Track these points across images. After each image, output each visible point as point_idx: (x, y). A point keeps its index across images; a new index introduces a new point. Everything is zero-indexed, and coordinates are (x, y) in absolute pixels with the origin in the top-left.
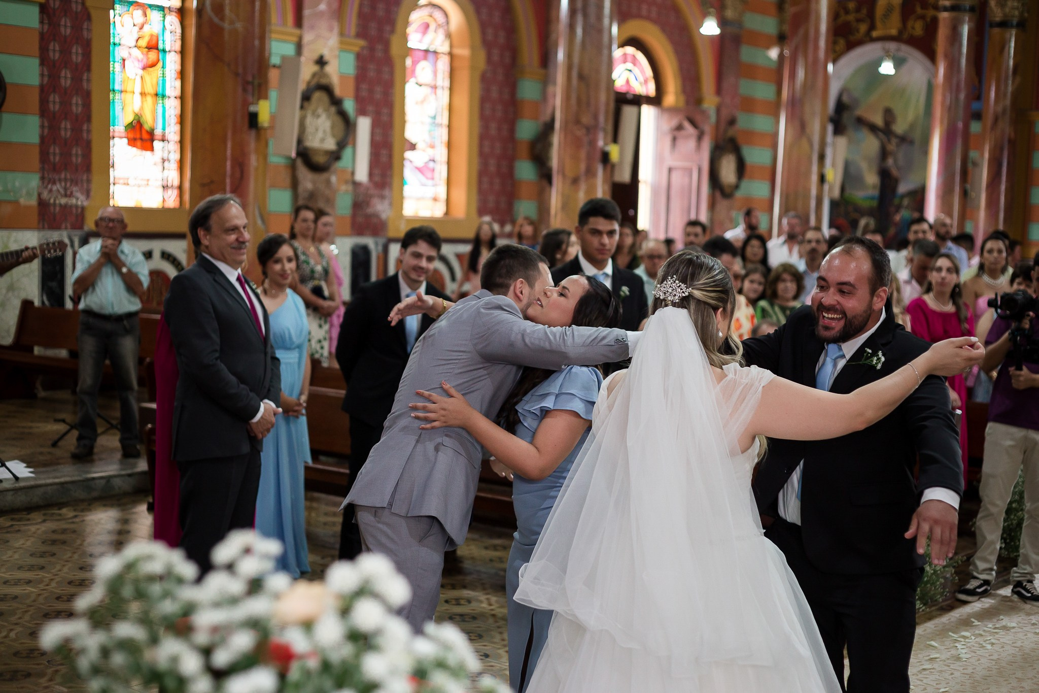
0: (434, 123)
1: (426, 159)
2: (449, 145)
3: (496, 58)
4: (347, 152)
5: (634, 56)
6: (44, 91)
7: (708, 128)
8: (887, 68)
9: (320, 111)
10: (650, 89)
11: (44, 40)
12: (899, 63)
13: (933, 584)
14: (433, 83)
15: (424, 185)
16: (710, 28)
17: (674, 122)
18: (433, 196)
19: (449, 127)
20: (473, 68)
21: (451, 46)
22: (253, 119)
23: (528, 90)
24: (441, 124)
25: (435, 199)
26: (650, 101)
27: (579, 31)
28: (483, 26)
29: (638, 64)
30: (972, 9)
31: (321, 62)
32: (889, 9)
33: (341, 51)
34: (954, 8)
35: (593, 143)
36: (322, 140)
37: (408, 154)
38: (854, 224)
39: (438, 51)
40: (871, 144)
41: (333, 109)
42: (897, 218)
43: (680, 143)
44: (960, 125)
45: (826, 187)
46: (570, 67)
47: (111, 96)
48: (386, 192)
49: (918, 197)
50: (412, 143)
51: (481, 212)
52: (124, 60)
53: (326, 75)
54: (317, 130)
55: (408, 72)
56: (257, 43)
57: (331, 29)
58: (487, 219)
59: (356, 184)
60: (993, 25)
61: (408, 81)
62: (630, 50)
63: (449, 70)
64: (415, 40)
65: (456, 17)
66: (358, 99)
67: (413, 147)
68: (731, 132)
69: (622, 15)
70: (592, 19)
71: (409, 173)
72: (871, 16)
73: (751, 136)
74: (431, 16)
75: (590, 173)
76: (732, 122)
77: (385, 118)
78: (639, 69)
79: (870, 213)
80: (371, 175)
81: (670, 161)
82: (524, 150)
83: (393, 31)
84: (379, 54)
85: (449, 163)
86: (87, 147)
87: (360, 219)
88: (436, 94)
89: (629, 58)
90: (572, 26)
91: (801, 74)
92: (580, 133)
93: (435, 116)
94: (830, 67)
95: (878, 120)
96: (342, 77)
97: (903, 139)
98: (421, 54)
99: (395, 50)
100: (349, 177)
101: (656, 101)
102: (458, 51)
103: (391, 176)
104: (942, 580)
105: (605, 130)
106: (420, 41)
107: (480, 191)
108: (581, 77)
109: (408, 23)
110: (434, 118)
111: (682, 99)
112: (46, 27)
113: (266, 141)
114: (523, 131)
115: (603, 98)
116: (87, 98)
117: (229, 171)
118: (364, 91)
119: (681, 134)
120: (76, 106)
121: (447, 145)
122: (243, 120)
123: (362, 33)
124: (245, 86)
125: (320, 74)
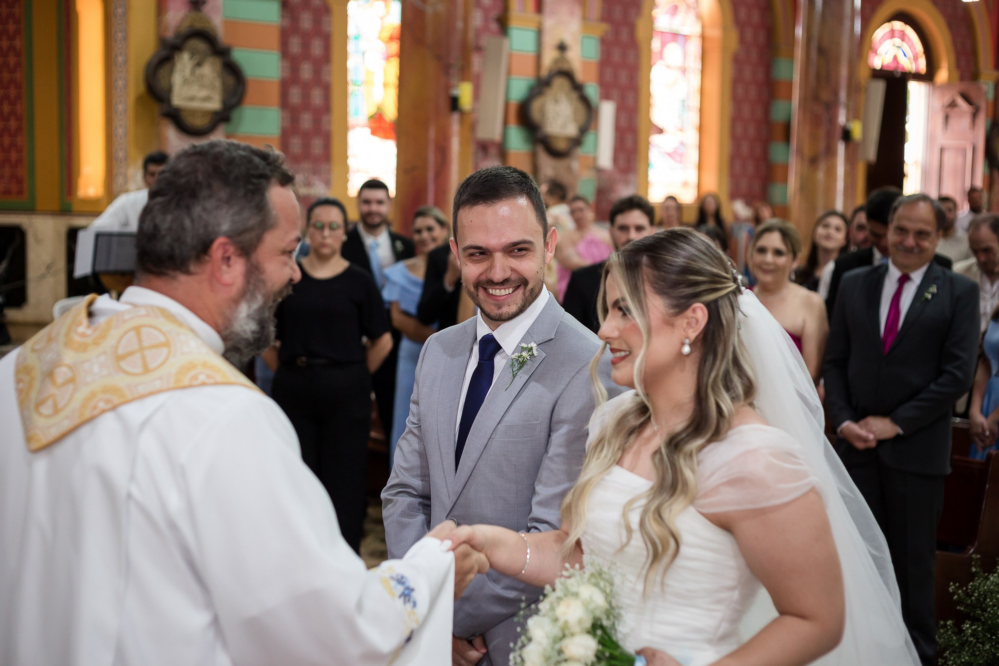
0: (683, 105)
1: (675, 145)
2: (701, 129)
3: (749, 37)
4: (589, 139)
5: (902, 31)
6: (285, 85)
7: (984, 105)
9: (561, 97)
10: (922, 65)
11: (285, 36)
14: (682, 66)
15: (672, 169)
17: (947, 99)
18: (683, 181)
19: (701, 109)
20: (724, 49)
21: (703, 28)
22: (454, 103)
23: (781, 70)
24: (692, 108)
25: (685, 184)
26: (917, 77)
28: (736, 7)
29: (906, 39)
31: (562, 48)
33: (585, 37)
35: (833, 119)
36: (563, 126)
37: (655, 139)
39: (688, 34)
41: (574, 95)
43: (953, 121)
46: (809, 42)
47: (351, 88)
48: (631, 177)
50: (660, 128)
51: (734, 195)
52: (363, 54)
53: (567, 61)
54: (558, 116)
55: (655, 55)
56: (460, 25)
57: (572, 14)
59: (599, 171)
61: (655, 63)
62: (898, 25)
63: (700, 52)
64: (662, 22)
66: (601, 83)
67: (660, 131)
71: (654, 157)
75: (830, 152)
77: (630, 102)
78: (907, 44)
80: (615, 160)
81: (942, 139)
82: (779, 132)
83: (639, 14)
84: (625, 38)
85: (699, 147)
86: (327, 139)
87: (604, 205)
88: (685, 77)
89: (897, 34)
92: (819, 110)
93: (685, 100)
96: (585, 64)
98: (670, 36)
99: (641, 33)
100: (591, 163)
101: (928, 77)
102: (709, 33)
103: (636, 161)
105: (846, 106)
106: (670, 24)
107: (732, 174)
108: (821, 51)
109: (655, 5)
110: (683, 101)
111: (956, 75)
112: (287, 23)
113: (470, 125)
114: (778, 112)
115: (844, 72)
116: (327, 89)
117: (431, 157)
118: (608, 76)
119: (953, 113)
120: (317, 98)
121: (699, 129)
122: (444, 104)
123: (606, 17)
124: (446, 69)
125: (561, 59)
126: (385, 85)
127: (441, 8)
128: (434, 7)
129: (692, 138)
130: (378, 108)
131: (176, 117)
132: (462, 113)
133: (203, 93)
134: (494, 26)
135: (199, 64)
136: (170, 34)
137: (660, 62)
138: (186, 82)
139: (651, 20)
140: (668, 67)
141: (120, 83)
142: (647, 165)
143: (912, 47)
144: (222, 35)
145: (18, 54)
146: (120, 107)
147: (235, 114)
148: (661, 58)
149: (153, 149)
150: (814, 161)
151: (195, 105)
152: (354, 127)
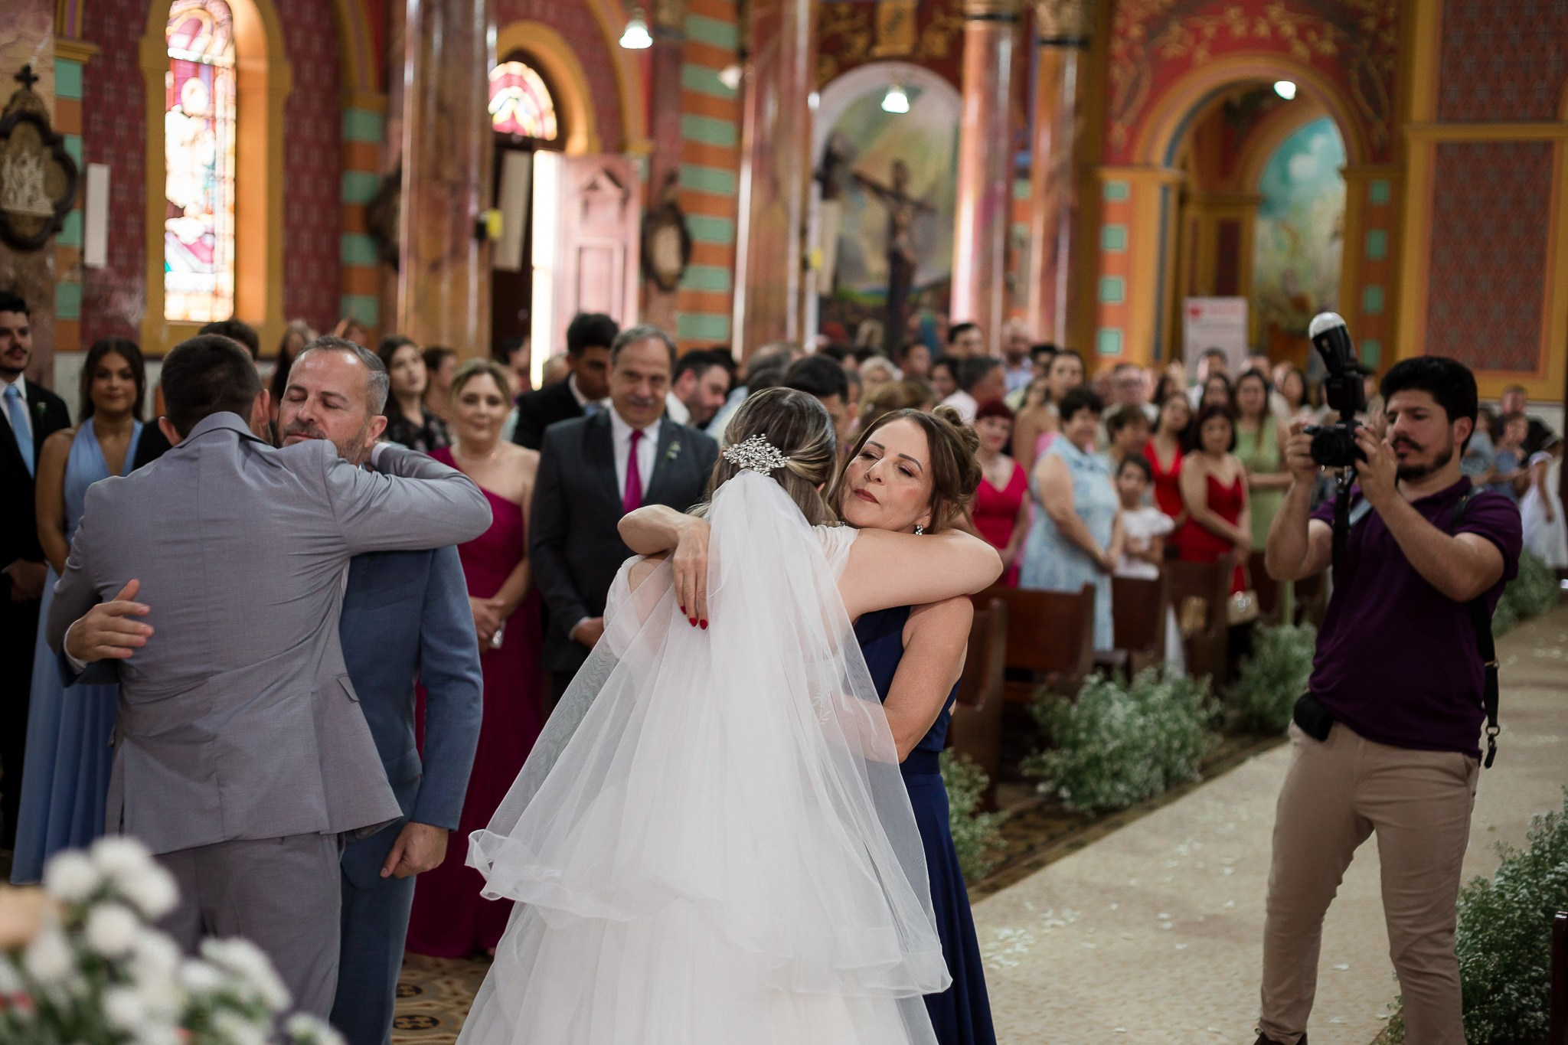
0: (212, 175)
1: (200, 233)
2: (237, 209)
3: (308, 75)
4: (73, 219)
5: (521, 78)
7: (636, 187)
8: (896, 102)
9: (26, 154)
10: (548, 128)
12: (913, 94)
13: (970, 854)
14: (209, 113)
15: (196, 272)
16: (636, 37)
17: (585, 178)
18: (214, 289)
19: (236, 180)
20: (272, 91)
21: (237, 57)
23: (361, 126)
24: (224, 177)
25: (216, 294)
26: (546, 144)
27: (437, 38)
28: (288, 27)
29: (529, 89)
30: (1015, 19)
31: (26, 77)
32: (897, 17)
33: (58, 60)
34: (989, 17)
35: (461, 208)
36: (30, 201)
37: (172, 224)
38: (853, 330)
39: (217, 64)
40: (875, 213)
41: (47, 152)
42: (915, 321)
43: (596, 211)
44: (1000, 187)
45: (811, 277)
46: (423, 92)
48: (137, 282)
49: (943, 290)
50: (176, 207)
51: (290, 313)
53: (36, 99)
54: (21, 185)
55: (169, 96)
57: (42, 27)
58: (299, 324)
59: (87, 270)
60: (1045, 42)
61: (170, 110)
62: (516, 68)
63: (234, 93)
64: (178, 47)
65: (245, 15)
66: (87, 135)
67: (179, 212)
68: (671, 194)
69: (504, 14)
70: (457, 20)
71: (172, 253)
72: (871, 25)
73: (700, 200)
74: (203, 9)
75: (458, 254)
76: (671, 179)
77: (132, 167)
78: (531, 96)
79: (875, 314)
80: (111, 255)
81: (580, 235)
82: (355, 219)
83: (143, 31)
84: (122, 66)
85: (236, 237)
87: (94, 326)
88: (214, 131)
89: (515, 80)
90: (425, 30)
91: (771, 108)
92: (443, 193)
93: (214, 164)
94: (814, 100)
95: (885, 178)
96: (60, 101)
97: (922, 207)
98: (190, 67)
99: (146, 61)
100: (76, 258)
101: (558, 145)
102: (247, 64)
103: (145, 257)
104: (982, 848)
105: (480, 189)
106: (187, 48)
107: (287, 281)
108: (442, 108)
109: (168, 18)
110: (212, 166)
111: (597, 144)
114: (355, 190)
115: (475, 139)
118: (96, 125)
119: (595, 197)
121: (233, 209)
123: (92, 34)
125: (25, 97)
129: (224, 222)
137: (177, 108)
139: (164, 43)
140: (188, 115)
142: (163, 266)
143: (536, 100)
148: (178, 100)
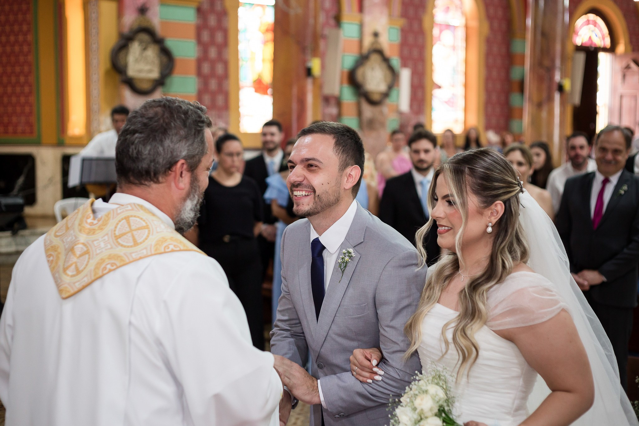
0: (454, 71)
2: (466, 86)
3: (496, 26)
4: (394, 92)
5: (594, 20)
6: (199, 62)
9: (375, 65)
10: (607, 42)
11: (199, 30)
14: (453, 45)
15: (447, 111)
17: (624, 64)
18: (454, 119)
19: (466, 73)
20: (480, 33)
21: (466, 21)
22: (309, 72)
23: (517, 47)
24: (460, 72)
25: (456, 121)
26: (605, 50)
28: (487, 7)
29: (597, 26)
31: (376, 35)
33: (391, 28)
35: (551, 78)
36: (377, 85)
37: (436, 92)
39: (457, 25)
41: (384, 66)
43: (628, 78)
46: (535, 29)
47: (241, 63)
48: (421, 117)
50: (439, 86)
51: (488, 127)
53: (379, 43)
54: (374, 78)
55: (435, 38)
56: (311, 21)
57: (382, 13)
59: (401, 114)
61: (435, 44)
62: (592, 16)
63: (465, 36)
64: (440, 18)
65: (469, 2)
66: (402, 56)
71: (436, 104)
75: (550, 98)
77: (420, 69)
78: (598, 28)
80: (411, 106)
81: (621, 90)
82: (516, 87)
83: (424, 12)
84: (416, 28)
85: (465, 97)
86: (226, 95)
88: (455, 53)
89: (591, 22)
92: (543, 72)
96: (391, 44)
98: (444, 27)
99: (426, 24)
100: (395, 108)
101: (612, 50)
102: (470, 24)
103: (424, 106)
105: (560, 69)
107: (486, 115)
108: (543, 34)
109: (434, 6)
110: (454, 68)
111: (630, 48)
112: (200, 22)
113: (319, 85)
114: (516, 74)
115: (558, 47)
116: (226, 64)
117: (295, 106)
118: (406, 52)
119: (628, 72)
120: (220, 69)
121: (464, 85)
122: (302, 72)
123: (404, 15)
124: (303, 50)
125: (376, 42)
126: (263, 60)
127: (300, 11)
128: (295, 10)
129: (460, 91)
130: (259, 76)
131: (130, 83)
132: (314, 78)
133: (147, 67)
134: (332, 22)
135: (145, 49)
136: (126, 30)
137: (438, 43)
138: (137, 61)
139: (432, 16)
140: (444, 45)
141: (94, 62)
142: (431, 109)
143: (601, 30)
144: (159, 31)
145: (29, 45)
146: (95, 77)
147: (168, 81)
148: (439, 40)
149: (116, 104)
150: (539, 105)
151: (143, 75)
152: (243, 87)
